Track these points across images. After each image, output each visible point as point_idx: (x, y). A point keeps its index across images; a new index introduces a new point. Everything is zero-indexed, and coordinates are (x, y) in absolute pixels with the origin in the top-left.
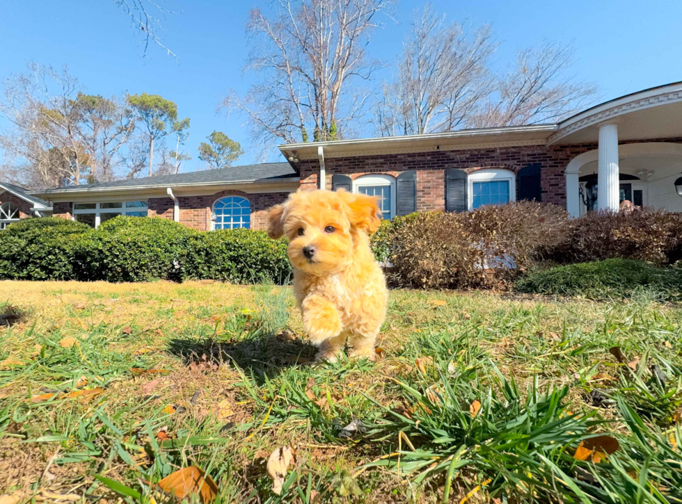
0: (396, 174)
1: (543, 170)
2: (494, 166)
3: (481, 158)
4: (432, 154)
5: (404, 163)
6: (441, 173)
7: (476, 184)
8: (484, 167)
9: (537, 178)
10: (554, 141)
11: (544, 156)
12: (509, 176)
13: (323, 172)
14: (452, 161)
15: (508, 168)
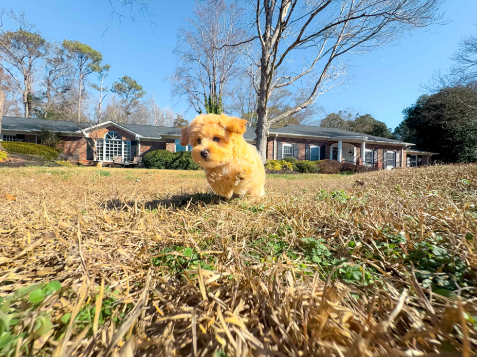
0: (294, 144)
1: (326, 147)
2: (316, 144)
3: (313, 142)
4: (302, 139)
5: (296, 141)
6: (304, 145)
7: (312, 148)
8: (314, 144)
9: (325, 148)
10: (328, 140)
11: (326, 143)
12: (319, 147)
13: (275, 141)
14: (307, 142)
15: (319, 145)
